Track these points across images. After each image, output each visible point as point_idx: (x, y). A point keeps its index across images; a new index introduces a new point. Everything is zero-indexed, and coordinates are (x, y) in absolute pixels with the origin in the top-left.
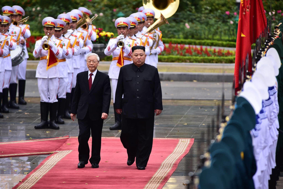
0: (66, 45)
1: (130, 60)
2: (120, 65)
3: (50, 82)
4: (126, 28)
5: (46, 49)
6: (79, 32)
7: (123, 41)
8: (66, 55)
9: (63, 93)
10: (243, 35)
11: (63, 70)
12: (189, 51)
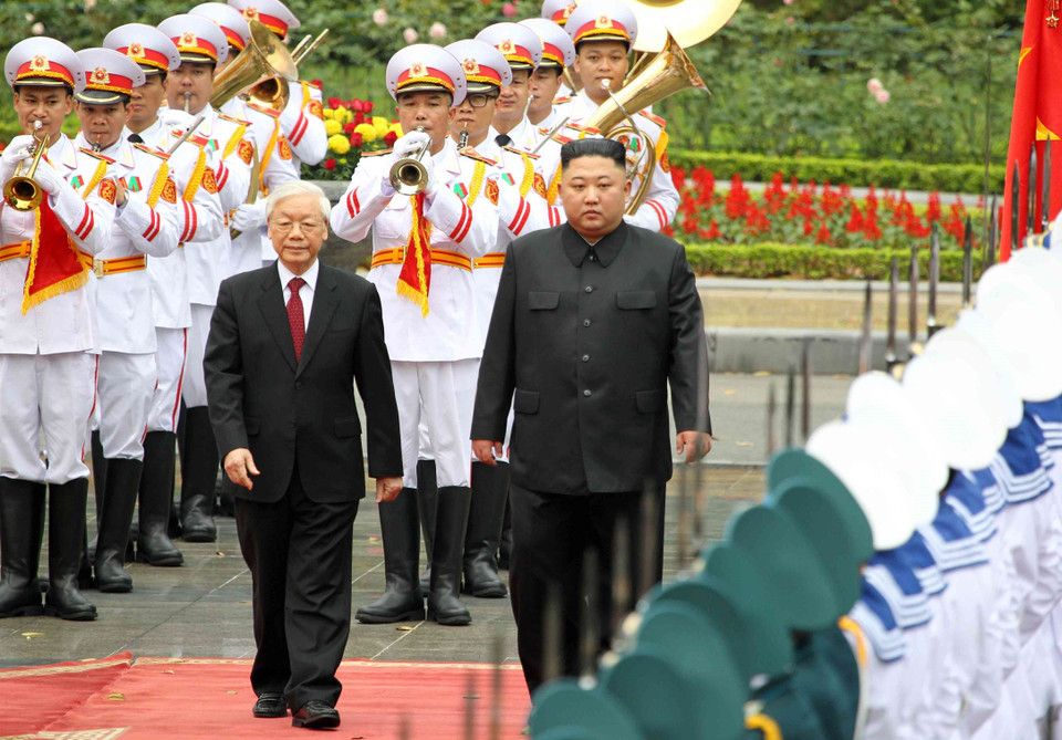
0: (146, 184)
1: (466, 263)
2: (413, 290)
3: (50, 377)
4: (445, 99)
5: (22, 204)
6: (227, 118)
7: (426, 161)
8: (145, 235)
9: (131, 432)
10: (1042, 134)
11: (128, 313)
12: (865, 222)
